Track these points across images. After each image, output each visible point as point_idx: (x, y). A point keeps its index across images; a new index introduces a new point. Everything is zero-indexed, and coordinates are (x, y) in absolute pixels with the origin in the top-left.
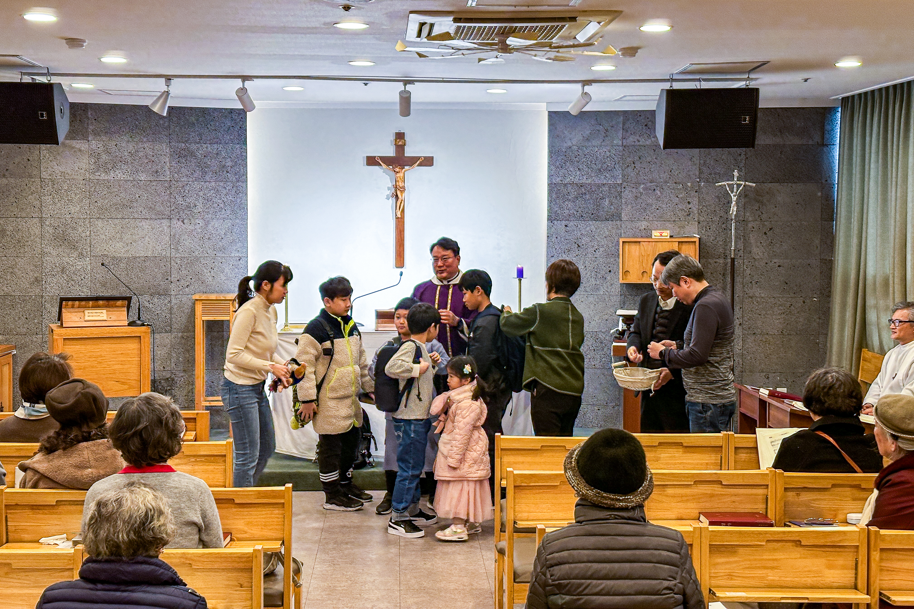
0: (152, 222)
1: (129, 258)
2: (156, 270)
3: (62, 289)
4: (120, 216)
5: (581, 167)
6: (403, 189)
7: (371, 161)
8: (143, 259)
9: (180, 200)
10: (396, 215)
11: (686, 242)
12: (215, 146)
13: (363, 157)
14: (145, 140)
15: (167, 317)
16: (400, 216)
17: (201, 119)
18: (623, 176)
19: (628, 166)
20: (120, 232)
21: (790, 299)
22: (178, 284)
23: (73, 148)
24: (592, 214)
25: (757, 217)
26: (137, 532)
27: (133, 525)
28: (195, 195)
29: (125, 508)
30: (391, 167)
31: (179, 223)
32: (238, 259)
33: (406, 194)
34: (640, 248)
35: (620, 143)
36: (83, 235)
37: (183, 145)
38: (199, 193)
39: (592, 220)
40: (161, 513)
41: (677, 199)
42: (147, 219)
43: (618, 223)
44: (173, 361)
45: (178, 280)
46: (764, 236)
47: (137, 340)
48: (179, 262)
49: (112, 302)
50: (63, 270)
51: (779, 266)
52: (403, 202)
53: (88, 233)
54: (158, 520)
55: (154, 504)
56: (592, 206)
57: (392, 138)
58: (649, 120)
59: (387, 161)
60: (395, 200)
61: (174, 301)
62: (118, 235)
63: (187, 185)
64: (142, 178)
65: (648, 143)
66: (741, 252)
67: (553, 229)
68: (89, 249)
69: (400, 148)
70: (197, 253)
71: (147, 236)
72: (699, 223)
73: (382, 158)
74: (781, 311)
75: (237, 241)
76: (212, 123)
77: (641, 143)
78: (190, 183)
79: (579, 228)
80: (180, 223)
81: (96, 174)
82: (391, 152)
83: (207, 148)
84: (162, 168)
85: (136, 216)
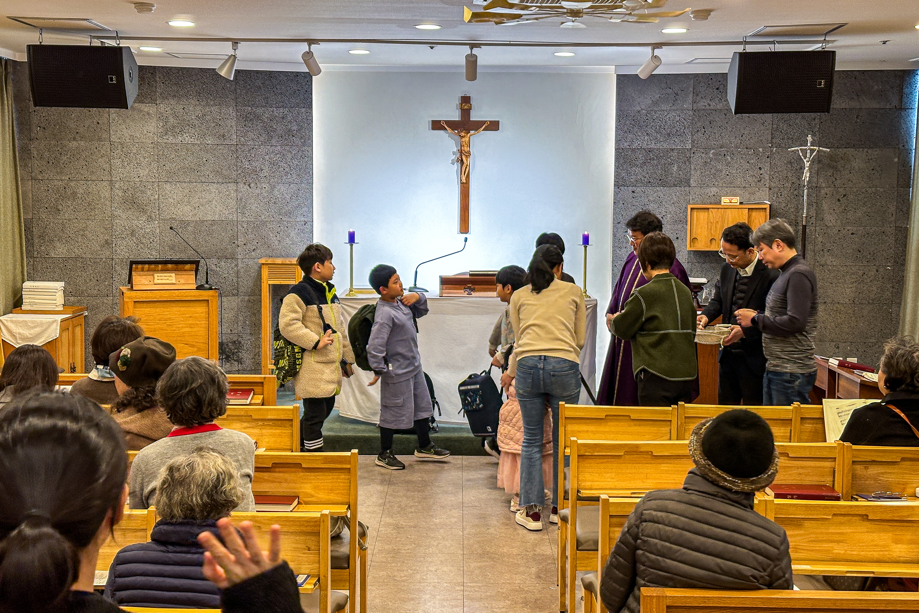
0: (218, 185)
1: (196, 222)
2: (223, 234)
3: (132, 251)
4: (188, 180)
5: (649, 131)
6: (468, 155)
7: (437, 125)
8: (210, 222)
9: (246, 165)
10: (461, 180)
11: (756, 209)
12: (281, 110)
13: (429, 122)
14: (212, 103)
15: (234, 281)
16: (465, 181)
17: (267, 83)
18: (693, 141)
19: (698, 131)
20: (188, 196)
21: (863, 267)
22: (245, 247)
23: (141, 111)
24: (660, 180)
25: (830, 183)
26: (210, 496)
27: (206, 488)
28: (261, 159)
29: (197, 472)
30: (456, 131)
31: (245, 187)
32: (303, 223)
33: (471, 159)
34: (708, 214)
35: (691, 106)
36: (152, 198)
37: (250, 108)
38: (266, 157)
39: (659, 185)
40: (231, 476)
41: (748, 164)
42: (214, 183)
43: (687, 189)
44: (240, 324)
45: (245, 244)
46: (838, 203)
47: (205, 304)
48: (245, 226)
49: (180, 266)
50: (133, 233)
51: (852, 234)
52: (468, 167)
53: (156, 197)
54: (229, 484)
55: (223, 468)
56: (660, 172)
57: (458, 102)
58: (720, 83)
59: (453, 125)
60: (460, 165)
61: (240, 265)
62: (186, 199)
63: (253, 149)
64: (209, 142)
65: (718, 107)
66: (813, 219)
67: (620, 195)
68: (157, 212)
69: (466, 113)
70: (263, 217)
71: (214, 200)
72: (770, 189)
73: (447, 122)
74: (853, 280)
75: (303, 205)
76: (278, 87)
77: (712, 107)
78: (256, 147)
79: (647, 194)
80: (247, 187)
81: (164, 137)
82: (456, 116)
83: (272, 112)
84: (229, 131)
85: (203, 180)
